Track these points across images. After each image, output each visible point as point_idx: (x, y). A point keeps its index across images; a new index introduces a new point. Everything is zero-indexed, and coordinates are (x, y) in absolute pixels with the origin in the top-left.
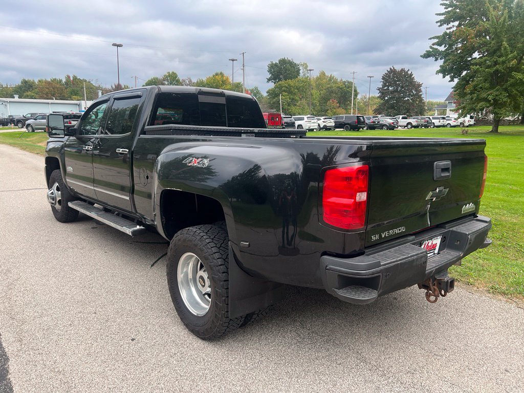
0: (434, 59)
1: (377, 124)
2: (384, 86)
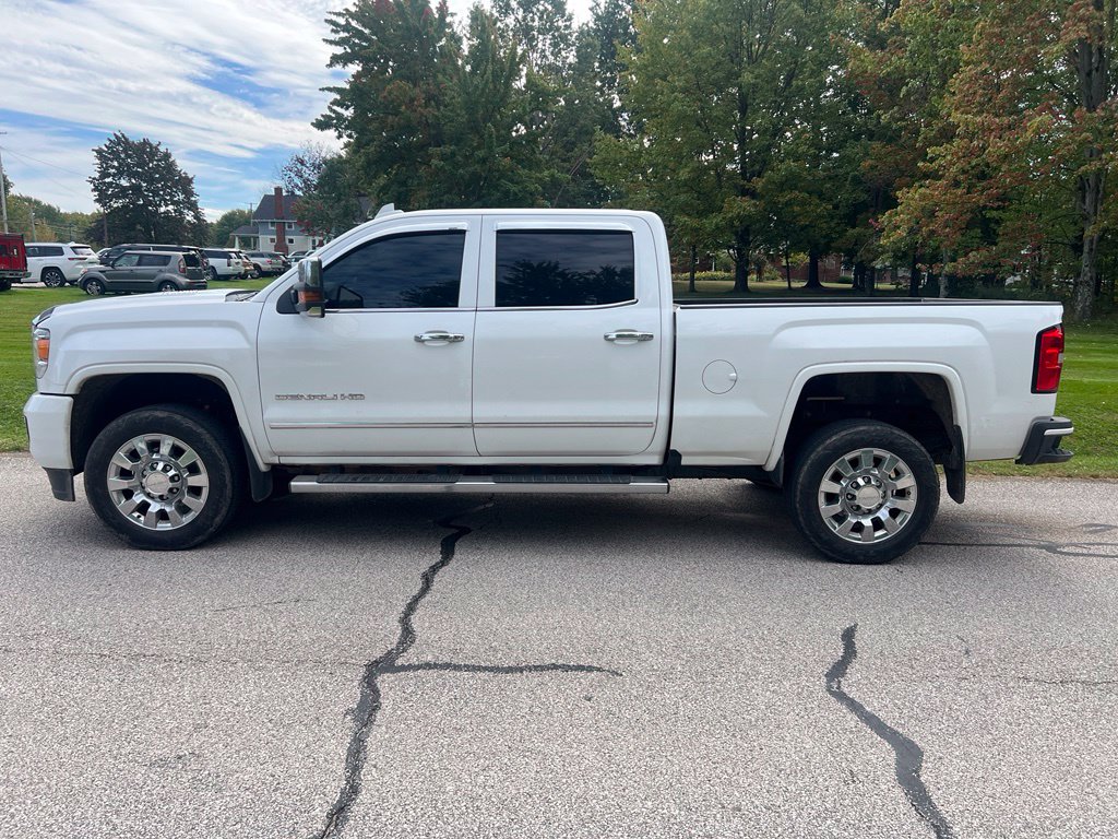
2: (104, 174)
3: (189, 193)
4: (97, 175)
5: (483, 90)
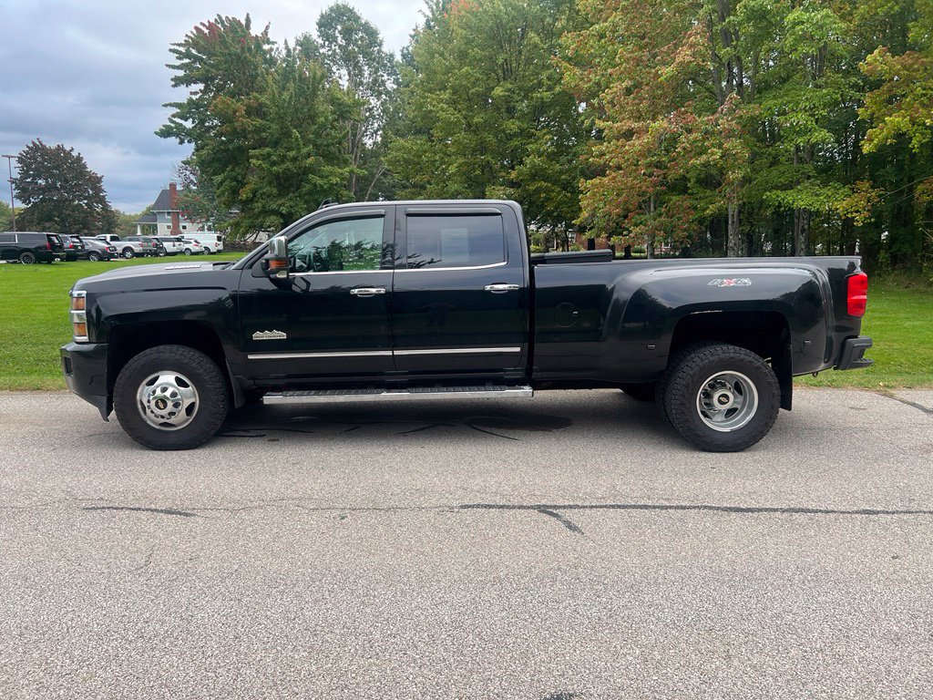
0: (178, 140)
1: (80, 251)
2: (24, 176)
3: (98, 190)
4: (19, 176)
5: (289, 103)
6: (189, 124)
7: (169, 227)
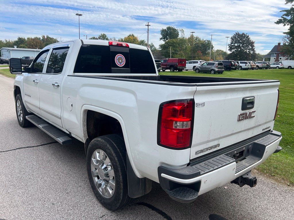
2: (232, 43)
4: (230, 44)
6: (289, 18)
7: (275, 59)
